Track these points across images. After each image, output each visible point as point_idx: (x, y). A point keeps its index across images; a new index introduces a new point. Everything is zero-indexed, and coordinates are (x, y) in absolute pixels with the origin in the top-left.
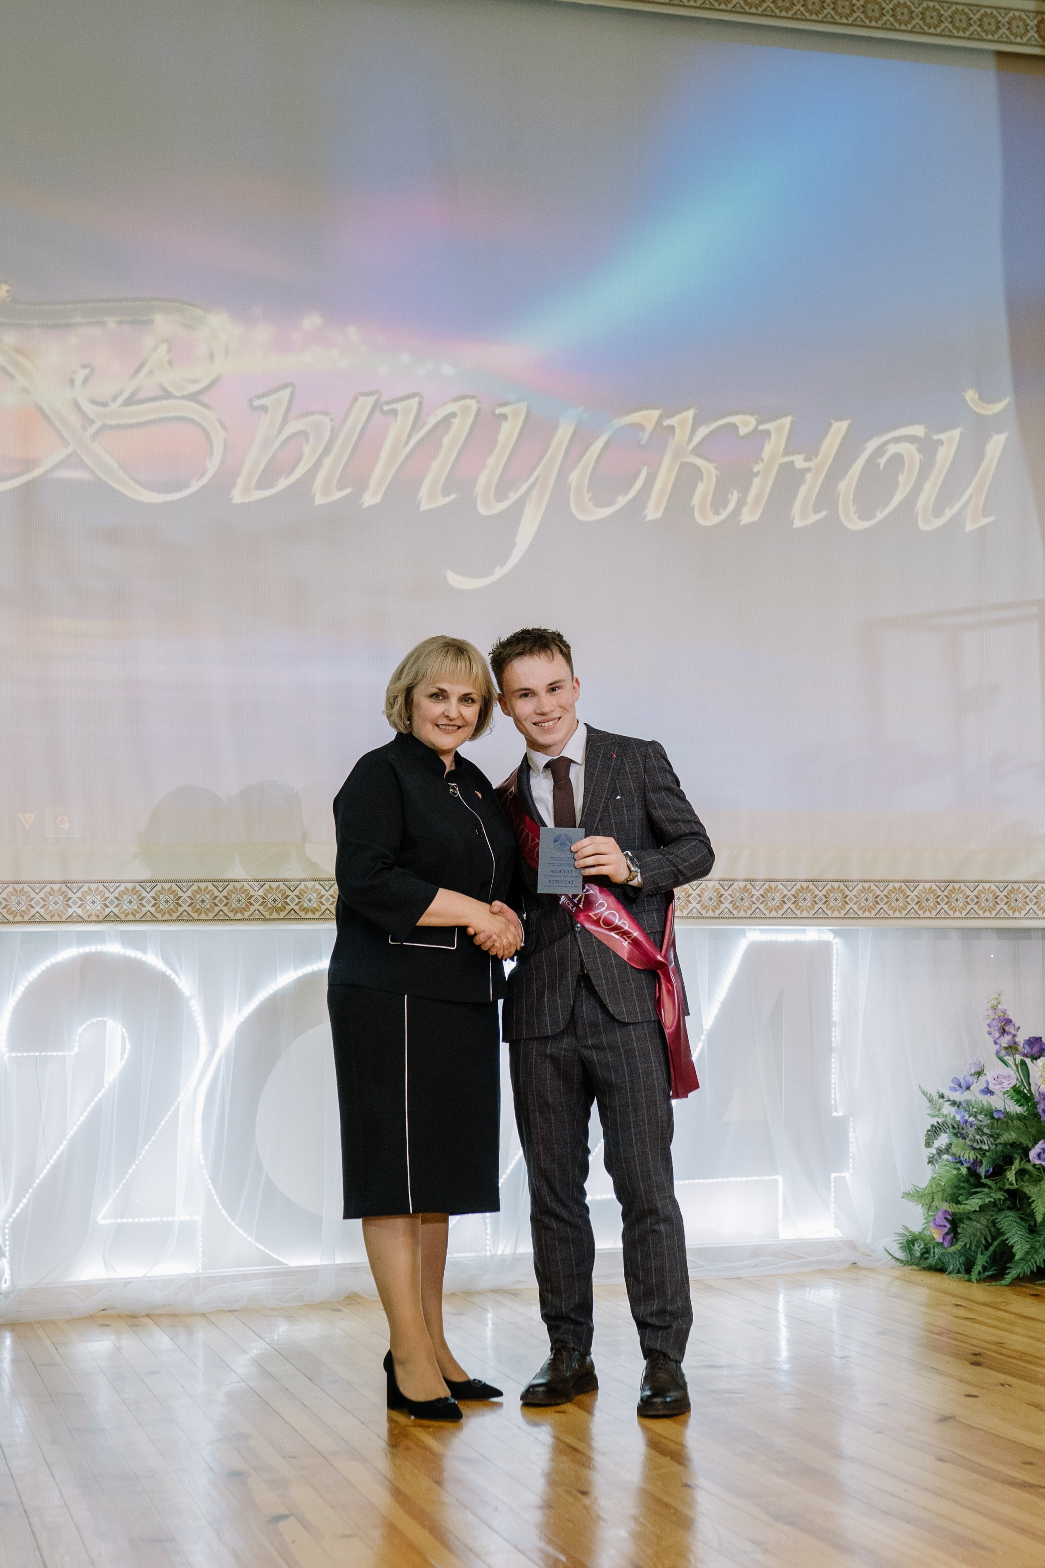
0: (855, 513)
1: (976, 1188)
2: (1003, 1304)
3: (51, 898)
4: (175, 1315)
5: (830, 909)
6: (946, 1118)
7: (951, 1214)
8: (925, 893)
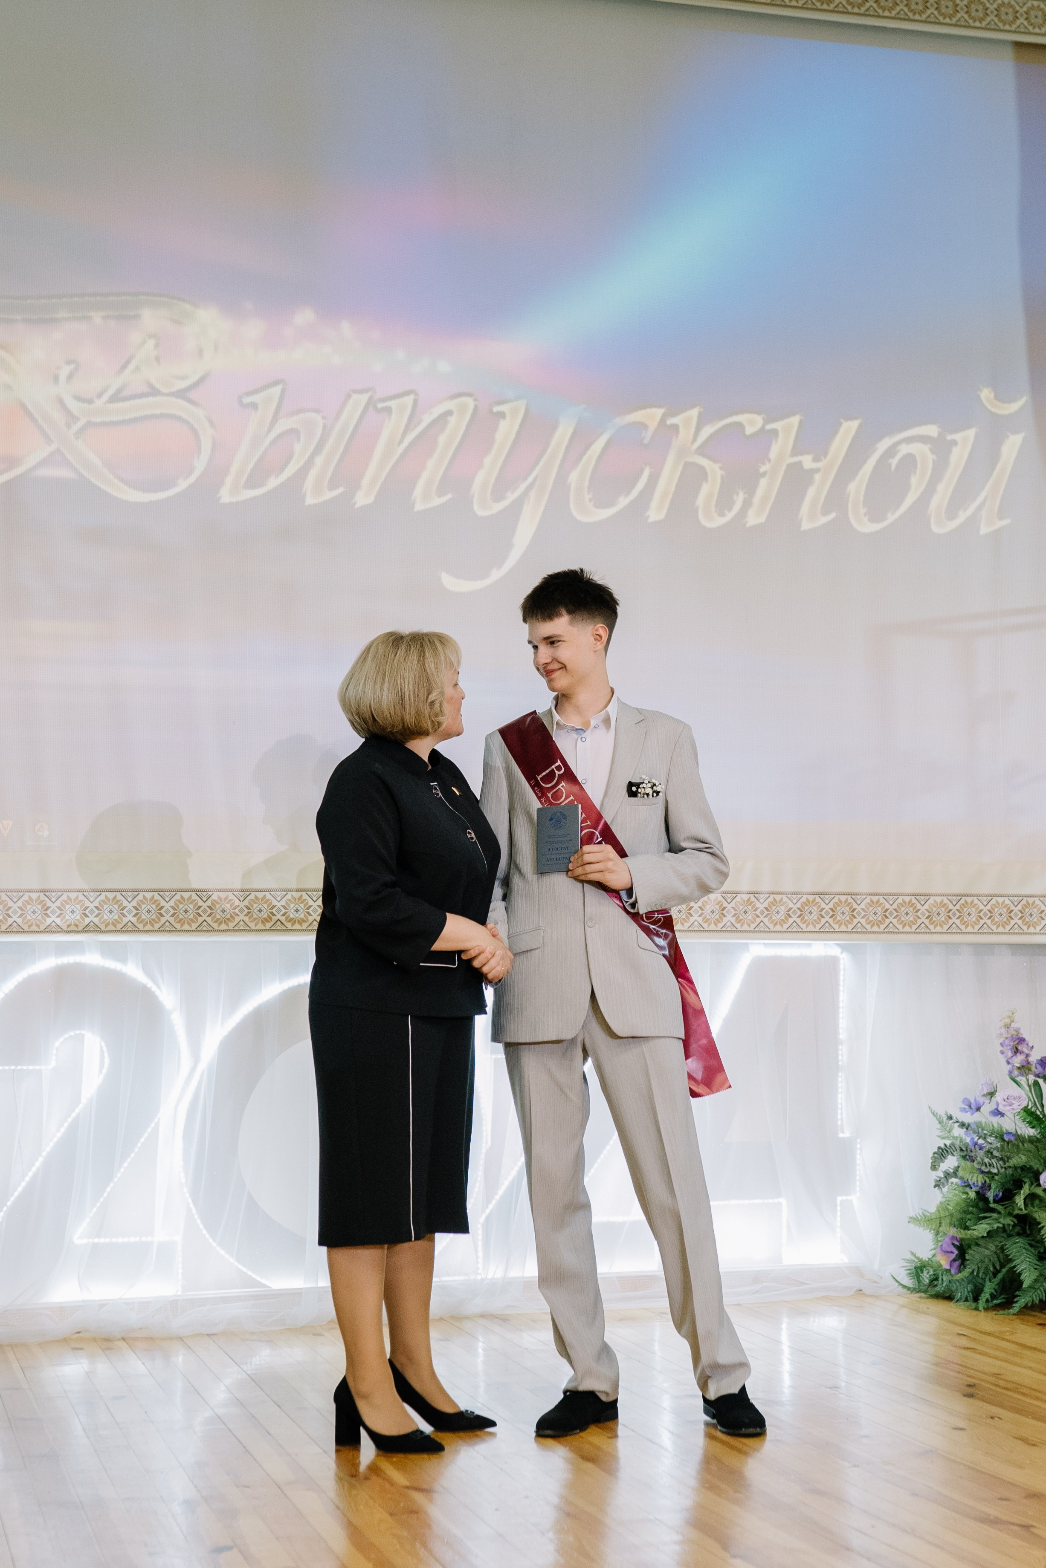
2: (1008, 1334)
3: (29, 907)
5: (836, 923)
6: (956, 1140)
7: (959, 1239)
8: (936, 907)
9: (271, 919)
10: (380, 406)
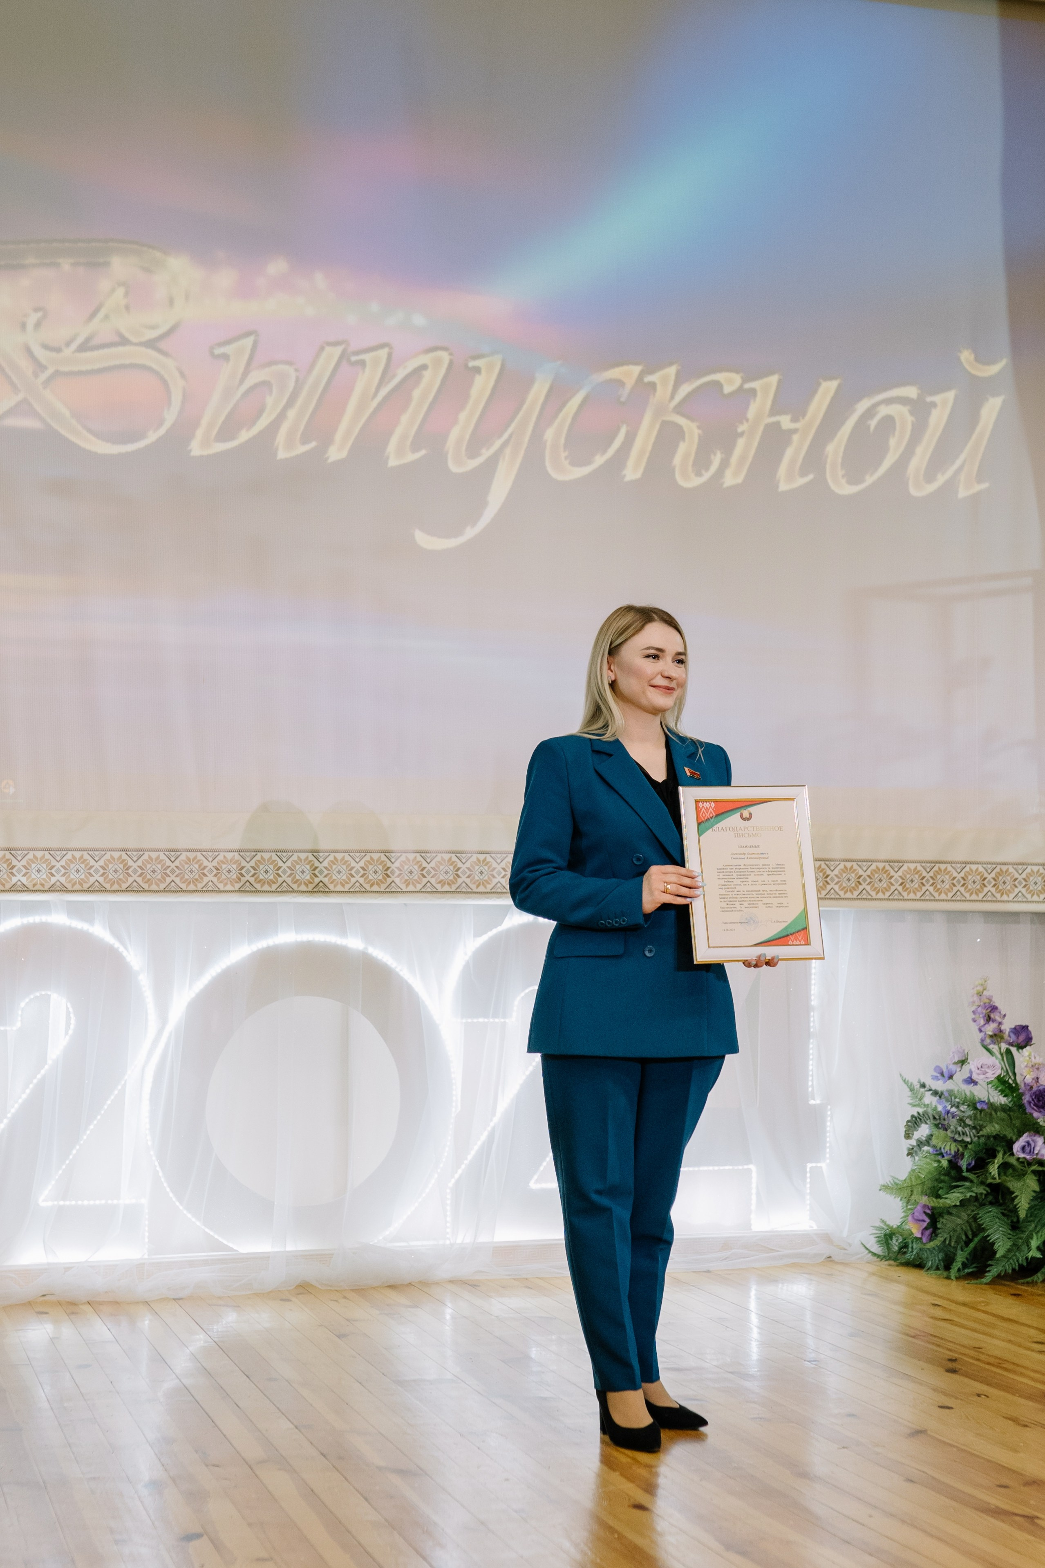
1: (957, 1181)
2: (983, 1305)
4: (117, 1303)
6: (927, 1108)
7: (930, 1209)
8: (909, 874)
9: (240, 879)
10: (354, 359)
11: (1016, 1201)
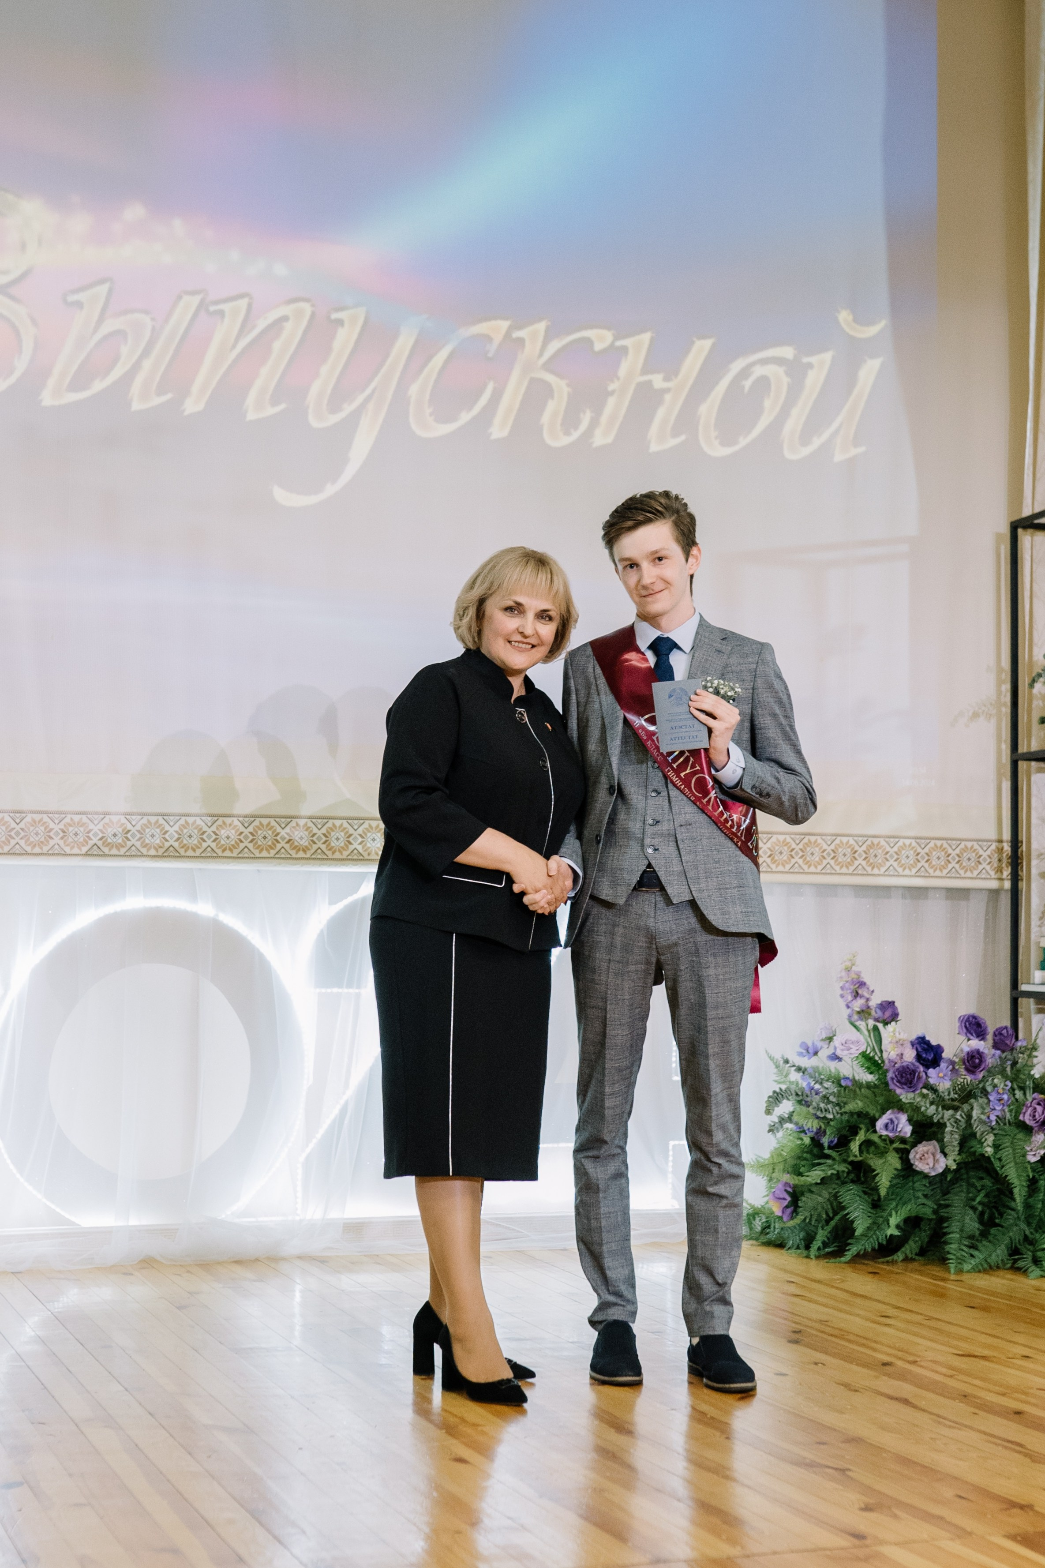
0: (716, 438)
1: (820, 1158)
2: (838, 1281)
6: (793, 1085)
7: (792, 1186)
8: (778, 845)
9: (87, 843)
10: (212, 308)
11: (877, 1179)
